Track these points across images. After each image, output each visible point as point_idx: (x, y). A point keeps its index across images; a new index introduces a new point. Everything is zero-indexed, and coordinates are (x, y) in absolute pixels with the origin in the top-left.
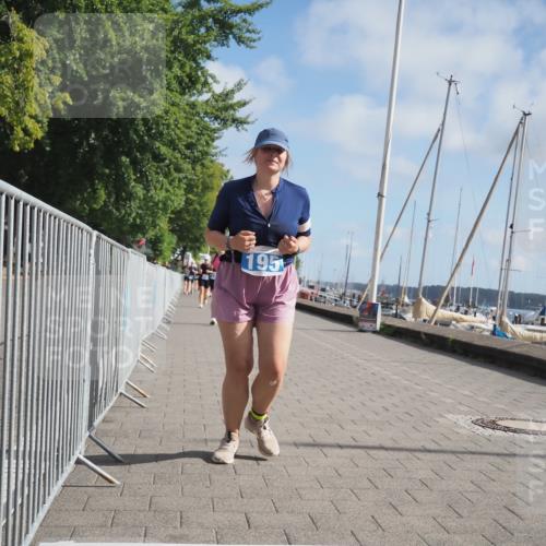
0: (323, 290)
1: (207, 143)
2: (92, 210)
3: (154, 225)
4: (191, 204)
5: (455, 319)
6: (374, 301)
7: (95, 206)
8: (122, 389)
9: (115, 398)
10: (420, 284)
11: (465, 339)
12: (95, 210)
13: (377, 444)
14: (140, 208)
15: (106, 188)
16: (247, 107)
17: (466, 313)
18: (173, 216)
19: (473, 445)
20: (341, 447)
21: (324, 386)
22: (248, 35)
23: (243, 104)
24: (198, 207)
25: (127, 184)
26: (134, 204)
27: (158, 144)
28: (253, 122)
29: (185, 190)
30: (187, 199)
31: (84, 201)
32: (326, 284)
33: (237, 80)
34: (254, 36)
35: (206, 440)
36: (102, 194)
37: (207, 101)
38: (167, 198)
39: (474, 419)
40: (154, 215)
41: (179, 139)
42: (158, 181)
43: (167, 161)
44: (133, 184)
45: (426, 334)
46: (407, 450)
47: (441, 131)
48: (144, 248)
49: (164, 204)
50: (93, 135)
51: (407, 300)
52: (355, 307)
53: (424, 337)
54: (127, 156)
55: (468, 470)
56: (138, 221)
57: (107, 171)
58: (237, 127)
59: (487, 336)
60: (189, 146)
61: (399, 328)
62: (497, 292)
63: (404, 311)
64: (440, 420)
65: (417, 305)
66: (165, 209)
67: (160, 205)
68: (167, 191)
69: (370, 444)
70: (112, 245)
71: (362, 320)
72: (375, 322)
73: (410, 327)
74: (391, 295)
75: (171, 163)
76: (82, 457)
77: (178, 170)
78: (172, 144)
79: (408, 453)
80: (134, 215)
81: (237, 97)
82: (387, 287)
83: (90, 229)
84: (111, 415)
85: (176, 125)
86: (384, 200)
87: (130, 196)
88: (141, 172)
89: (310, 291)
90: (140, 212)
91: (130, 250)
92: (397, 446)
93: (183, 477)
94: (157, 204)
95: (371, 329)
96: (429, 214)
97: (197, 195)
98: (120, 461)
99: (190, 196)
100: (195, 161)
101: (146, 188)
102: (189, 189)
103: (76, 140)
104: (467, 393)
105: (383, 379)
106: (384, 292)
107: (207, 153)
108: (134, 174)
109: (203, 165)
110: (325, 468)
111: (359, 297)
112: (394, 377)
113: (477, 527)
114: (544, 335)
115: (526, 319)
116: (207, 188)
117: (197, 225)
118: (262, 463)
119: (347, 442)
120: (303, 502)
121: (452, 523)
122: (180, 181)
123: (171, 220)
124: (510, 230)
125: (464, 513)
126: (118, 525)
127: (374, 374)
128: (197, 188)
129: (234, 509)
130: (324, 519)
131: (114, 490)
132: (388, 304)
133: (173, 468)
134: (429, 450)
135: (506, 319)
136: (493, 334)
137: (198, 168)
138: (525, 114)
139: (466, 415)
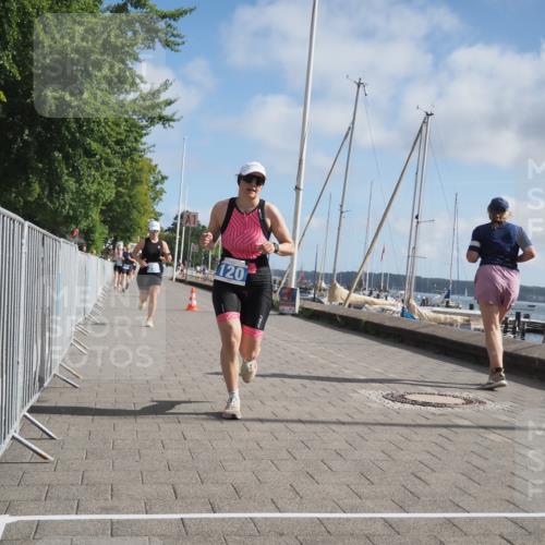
1: (136, 140)
2: (26, 202)
3: (87, 216)
4: (121, 197)
5: (367, 303)
6: (293, 287)
7: (29, 199)
8: (55, 371)
9: (49, 379)
10: (334, 270)
11: (376, 321)
12: (30, 202)
13: (295, 418)
14: (72, 199)
15: (40, 182)
16: (173, 105)
17: (378, 297)
18: (104, 208)
19: (384, 418)
20: (261, 421)
22: (172, 39)
23: (169, 103)
24: (128, 199)
25: (60, 179)
26: (68, 197)
27: (89, 140)
28: (179, 120)
29: (115, 183)
30: (117, 194)
31: (18, 194)
33: (162, 81)
34: (178, 40)
36: (36, 188)
38: (99, 191)
39: (384, 394)
40: (86, 206)
41: (110, 135)
42: (90, 175)
43: (98, 157)
44: (66, 178)
45: (340, 316)
46: (323, 422)
47: (351, 129)
48: (77, 239)
49: (96, 196)
50: (27, 132)
51: (324, 285)
52: (275, 292)
53: (339, 319)
54: (60, 151)
55: (379, 441)
56: (71, 213)
57: (40, 165)
58: (164, 124)
59: (397, 318)
60: (119, 142)
61: (315, 311)
62: (404, 277)
63: (323, 296)
64: (355, 395)
65: (332, 289)
66: (97, 200)
67: (92, 197)
68: (99, 184)
69: (290, 418)
70: (44, 235)
71: (282, 304)
72: (294, 305)
73: (327, 310)
74: (309, 280)
75: (99, 161)
76: (17, 435)
77: (109, 164)
78: (103, 141)
79: (323, 425)
80: (67, 207)
81: (164, 97)
82: (306, 273)
83: (22, 220)
84: (45, 395)
85: (106, 123)
86: (301, 192)
87: (63, 190)
88: (73, 167)
90: (73, 204)
91: (62, 240)
92: (313, 419)
93: (115, 452)
94: (89, 197)
95: (291, 312)
96: (341, 206)
97: (127, 188)
98: (53, 438)
99: (121, 189)
100: (124, 156)
101: (79, 181)
102: (120, 182)
103: (11, 137)
104: (379, 370)
105: (302, 358)
106: (302, 278)
107: (135, 149)
108: (67, 169)
109: (132, 160)
110: (247, 441)
111: (280, 282)
112: (311, 356)
113: (387, 493)
114: (448, 316)
115: (433, 303)
116: (136, 181)
117: (128, 216)
118: (188, 438)
119: (268, 417)
120: (226, 473)
121: (365, 490)
122: (110, 175)
123: (102, 212)
124: (415, 220)
125: (375, 479)
126: (51, 499)
127: (293, 354)
128: (127, 181)
129: (162, 480)
130: (246, 489)
131: (48, 465)
132: (306, 289)
133: (105, 443)
134: (344, 423)
135: (413, 302)
136: (402, 315)
137: (128, 163)
138: (428, 115)
139: (377, 390)
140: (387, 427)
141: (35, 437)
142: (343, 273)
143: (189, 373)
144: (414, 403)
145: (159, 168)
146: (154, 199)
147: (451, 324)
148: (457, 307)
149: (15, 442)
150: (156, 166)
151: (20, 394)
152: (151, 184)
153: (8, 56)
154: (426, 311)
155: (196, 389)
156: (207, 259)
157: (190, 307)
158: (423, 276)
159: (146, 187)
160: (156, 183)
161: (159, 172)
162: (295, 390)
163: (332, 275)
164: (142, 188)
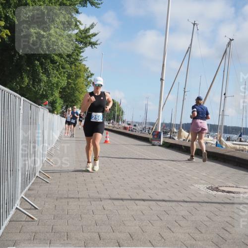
0: (135, 126)
1: (77, 54)
2: (21, 87)
3: (52, 95)
4: (70, 85)
6: (159, 131)
7: (23, 86)
8: (37, 174)
9: (34, 179)
10: (181, 122)
12: (23, 87)
13: (161, 199)
14: (45, 86)
15: (28, 77)
18: (61, 90)
19: (207, 199)
20: (144, 200)
21: (136, 172)
22: (97, 1)
23: (95, 35)
24: (73, 86)
25: (38, 75)
26: (42, 85)
27: (53, 55)
28: (99, 44)
29: (67, 77)
30: (68, 82)
31: (17, 83)
32: (137, 122)
34: (100, 2)
35: (79, 198)
36: (26, 80)
37: (77, 33)
38: (58, 82)
39: (207, 186)
40: (52, 89)
42: (53, 73)
43: (58, 63)
44: (41, 74)
45: (184, 146)
46: (175, 201)
47: (190, 48)
48: (47, 106)
49: (57, 84)
51: (175, 130)
52: (150, 134)
53: (183, 147)
54: (38, 60)
55: (205, 211)
56: (44, 93)
57: (28, 68)
58: (92, 46)
59: (214, 147)
60: (69, 56)
61: (171, 143)
62: (218, 126)
63: (175, 136)
64: (192, 187)
65: (180, 132)
66: (57, 87)
67: (55, 85)
69: (158, 199)
70: (31, 104)
71: (154, 140)
72: (160, 141)
73: (177, 143)
74: (168, 128)
75: (58, 66)
76: (18, 207)
77: (63, 68)
78: (60, 55)
79: (176, 203)
80: (42, 90)
81: (92, 32)
82: (166, 124)
83: (20, 96)
84: (32, 187)
86: (164, 81)
87: (40, 81)
88: (45, 69)
89: (128, 126)
90: (45, 88)
91: (40, 107)
92: (171, 200)
93: (68, 216)
94: (53, 84)
95: (158, 144)
96: (185, 89)
97: (73, 80)
98: (36, 209)
99: (70, 80)
100: (71, 63)
101: (48, 76)
102: (69, 77)
103: (13, 53)
104: (205, 174)
105: (164, 168)
106: (164, 127)
107: (77, 60)
108: (42, 70)
109: (75, 65)
110: (136, 211)
111: (152, 129)
112: (169, 167)
113: (209, 238)
114: (241, 146)
115: (233, 139)
116: (77, 76)
117: (73, 95)
118: (106, 209)
119: (147, 199)
120: (126, 227)
121: (197, 236)
122: (64, 73)
123: (60, 92)
124: (223, 96)
125: (203, 231)
126: (36, 239)
127: (159, 166)
128: (73, 76)
129: (93, 230)
130: (136, 235)
131: (34, 222)
132: (166, 132)
133: (63, 212)
134: (186, 202)
135: (222, 139)
136: (216, 146)
137: (73, 67)
138: (231, 40)
139: (204, 185)
140: (209, 204)
141: (27, 208)
142: (185, 124)
143: (106, 175)
144: (223, 191)
145: (89, 69)
146: (87, 86)
147: (243, 151)
148: (245, 142)
149: (18, 211)
150: (88, 68)
151: (20, 186)
152: (85, 78)
153: (11, 11)
154: (229, 144)
155: (110, 184)
156: (114, 117)
157: (106, 142)
158: (228, 126)
159: (83, 79)
160: (88, 77)
161: (90, 71)
162: (161, 185)
163: (179, 125)
164: (81, 80)
